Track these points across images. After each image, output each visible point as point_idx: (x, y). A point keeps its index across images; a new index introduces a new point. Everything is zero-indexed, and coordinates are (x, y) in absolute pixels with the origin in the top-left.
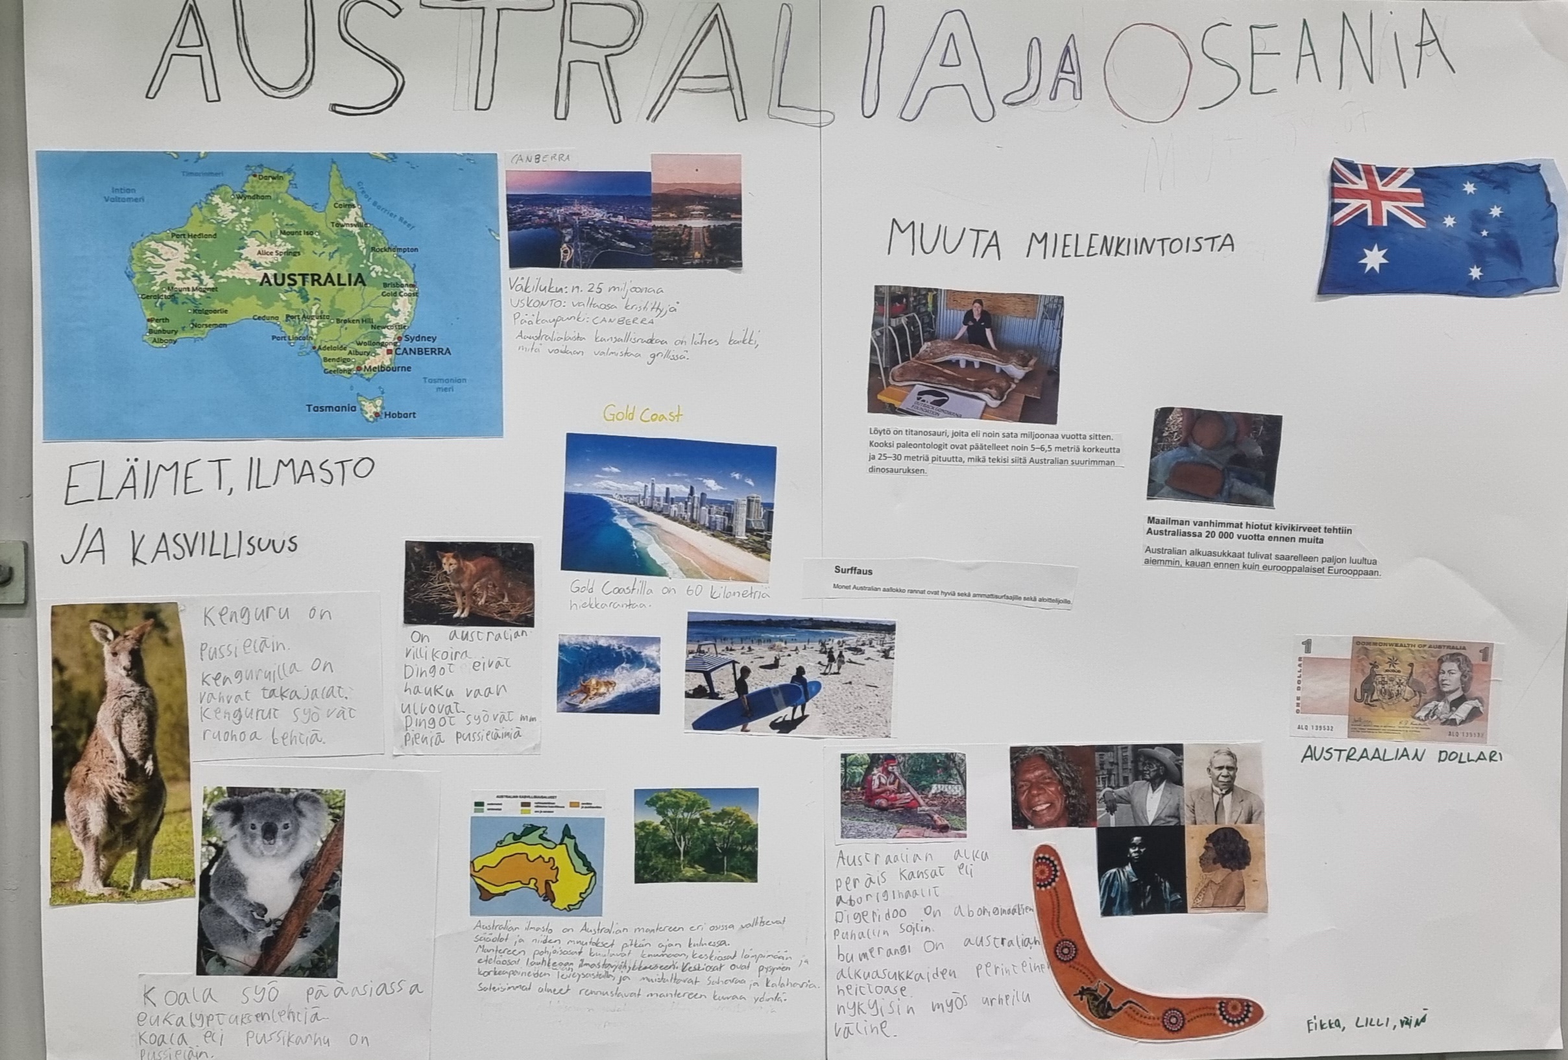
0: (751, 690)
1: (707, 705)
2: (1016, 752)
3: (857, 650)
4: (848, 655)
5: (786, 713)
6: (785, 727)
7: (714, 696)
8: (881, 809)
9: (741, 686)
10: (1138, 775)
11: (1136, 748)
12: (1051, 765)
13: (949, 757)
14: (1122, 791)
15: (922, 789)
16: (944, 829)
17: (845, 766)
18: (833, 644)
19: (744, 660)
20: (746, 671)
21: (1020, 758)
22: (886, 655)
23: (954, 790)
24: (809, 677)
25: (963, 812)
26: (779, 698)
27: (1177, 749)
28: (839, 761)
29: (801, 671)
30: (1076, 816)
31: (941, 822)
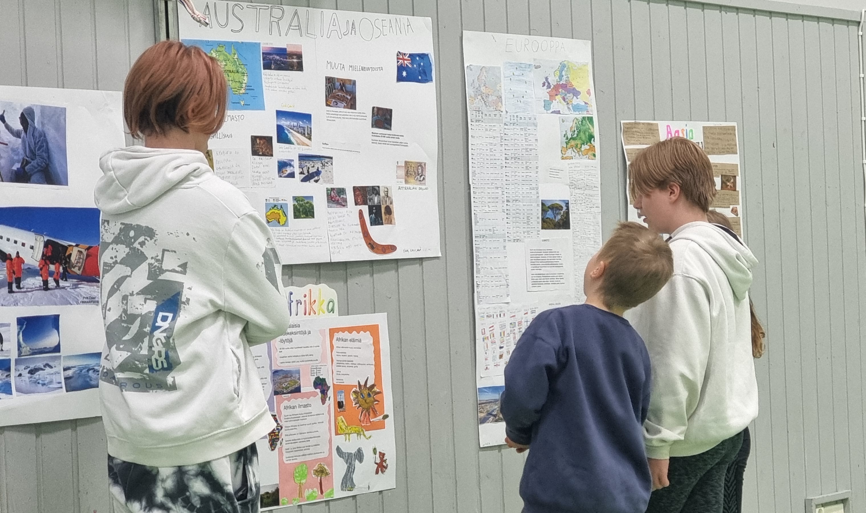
0: (310, 172)
1: (303, 176)
2: (354, 187)
3: (327, 163)
4: (326, 164)
5: (316, 178)
6: (316, 181)
7: (304, 174)
8: (334, 201)
9: (308, 172)
10: (373, 193)
11: (373, 187)
12: (360, 191)
13: (343, 189)
14: (371, 197)
15: (340, 196)
16: (344, 206)
17: (327, 191)
18: (323, 162)
19: (308, 165)
20: (309, 168)
21: (355, 189)
22: (332, 164)
23: (344, 196)
24: (320, 169)
25: (346, 202)
26: (315, 175)
27: (379, 187)
28: (326, 190)
29: (318, 168)
30: (365, 203)
31: (343, 204)
